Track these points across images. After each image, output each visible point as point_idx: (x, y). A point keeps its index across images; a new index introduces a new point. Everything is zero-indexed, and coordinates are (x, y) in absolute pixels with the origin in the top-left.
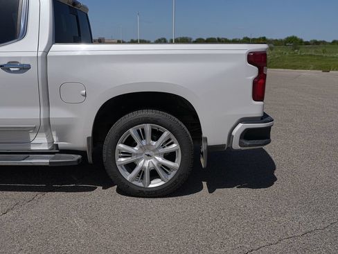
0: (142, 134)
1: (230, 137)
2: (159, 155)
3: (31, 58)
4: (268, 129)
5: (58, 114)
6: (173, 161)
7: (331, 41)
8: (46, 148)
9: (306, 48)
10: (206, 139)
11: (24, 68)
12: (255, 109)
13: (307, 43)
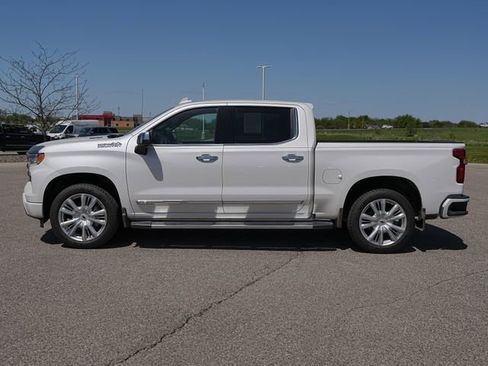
0: (379, 207)
1: (441, 208)
2: (390, 221)
3: (304, 152)
4: (466, 203)
5: (320, 191)
6: (400, 226)
7: (458, 122)
8: (306, 216)
9: (426, 131)
10: (424, 210)
11: (300, 159)
12: (458, 188)
13: (426, 125)
